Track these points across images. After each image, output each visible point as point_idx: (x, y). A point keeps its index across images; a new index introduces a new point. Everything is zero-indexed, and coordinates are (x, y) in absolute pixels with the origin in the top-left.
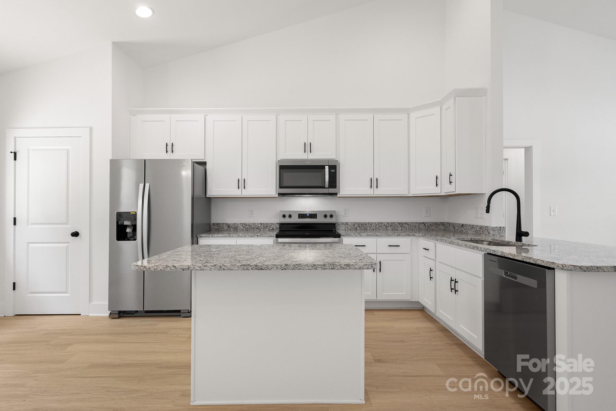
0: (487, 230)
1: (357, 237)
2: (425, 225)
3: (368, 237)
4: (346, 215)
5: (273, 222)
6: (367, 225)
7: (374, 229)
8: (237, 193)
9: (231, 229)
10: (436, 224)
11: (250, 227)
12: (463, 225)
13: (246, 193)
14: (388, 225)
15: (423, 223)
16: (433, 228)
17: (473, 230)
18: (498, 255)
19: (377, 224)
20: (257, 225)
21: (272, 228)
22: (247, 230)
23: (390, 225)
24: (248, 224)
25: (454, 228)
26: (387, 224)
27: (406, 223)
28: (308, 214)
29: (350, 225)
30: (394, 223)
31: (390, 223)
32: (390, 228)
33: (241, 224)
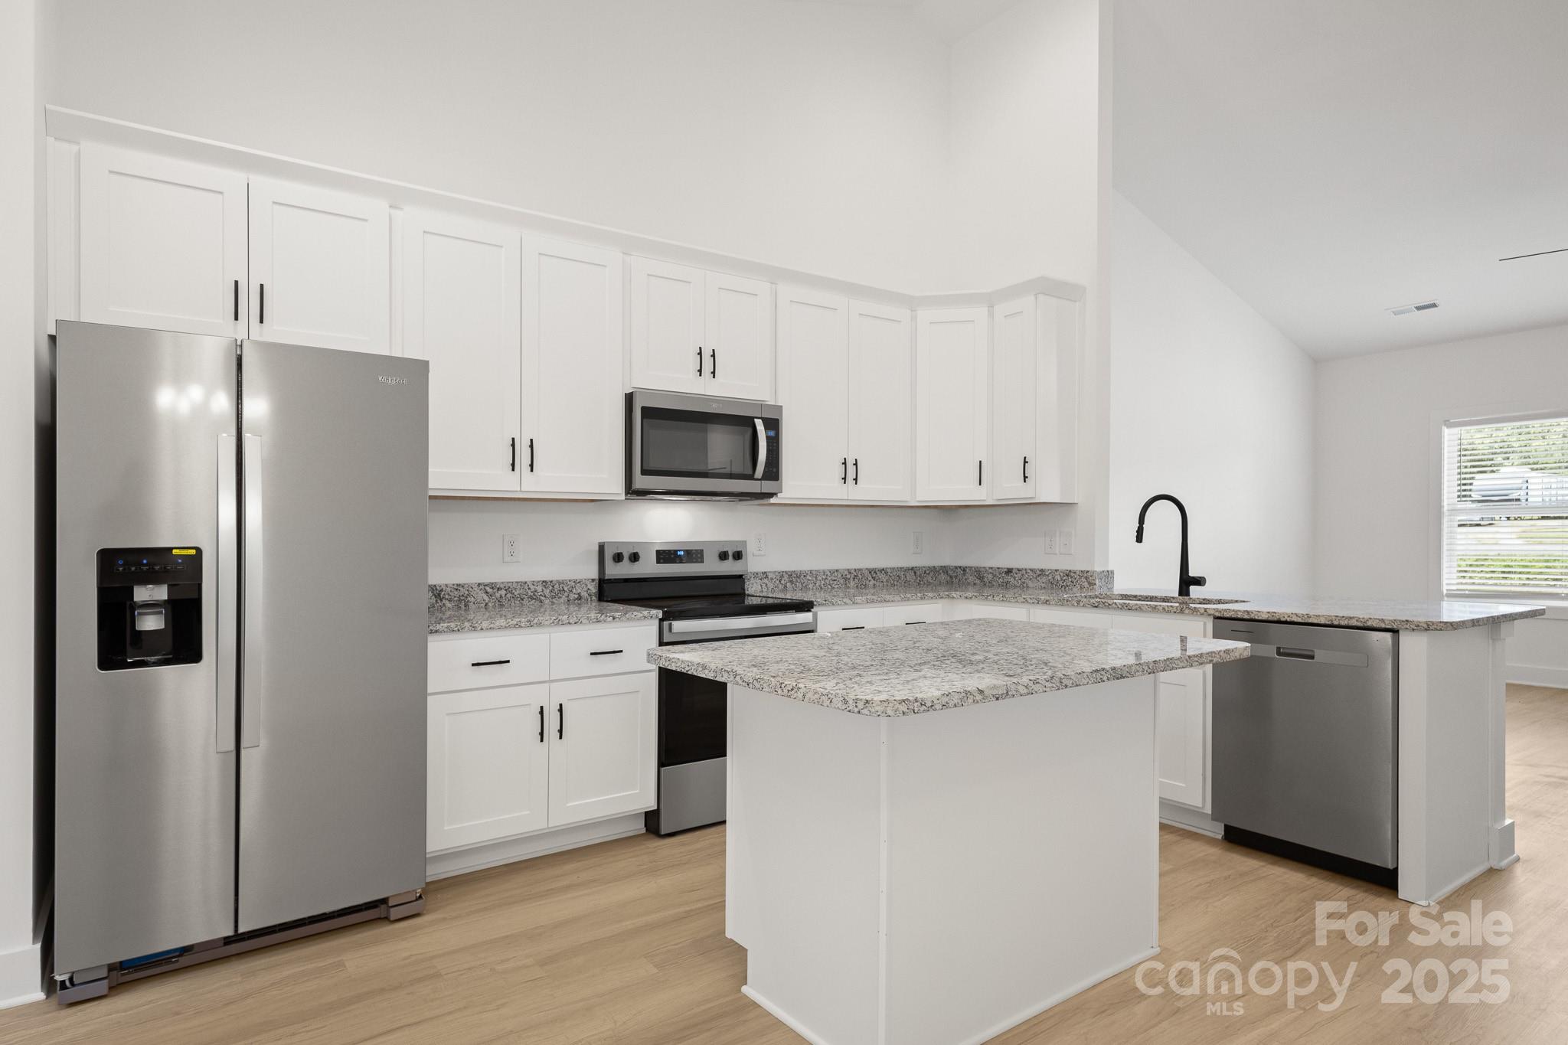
0: (1086, 578)
1: (847, 607)
2: (915, 573)
3: (867, 605)
4: (762, 553)
5: (578, 577)
6: (808, 577)
7: (821, 588)
8: (506, 483)
9: (448, 604)
10: (934, 570)
11: (509, 595)
12: (1009, 571)
13: (531, 485)
14: (848, 576)
15: (912, 569)
16: (929, 578)
17: (1044, 579)
18: (1260, 618)
19: (829, 574)
20: (532, 587)
21: (576, 596)
22: (502, 606)
23: (852, 576)
24: (502, 586)
25: (981, 578)
26: (847, 573)
27: (883, 569)
28: (679, 551)
29: (772, 579)
30: (859, 570)
31: (853, 571)
32: (852, 583)
33: (479, 585)
